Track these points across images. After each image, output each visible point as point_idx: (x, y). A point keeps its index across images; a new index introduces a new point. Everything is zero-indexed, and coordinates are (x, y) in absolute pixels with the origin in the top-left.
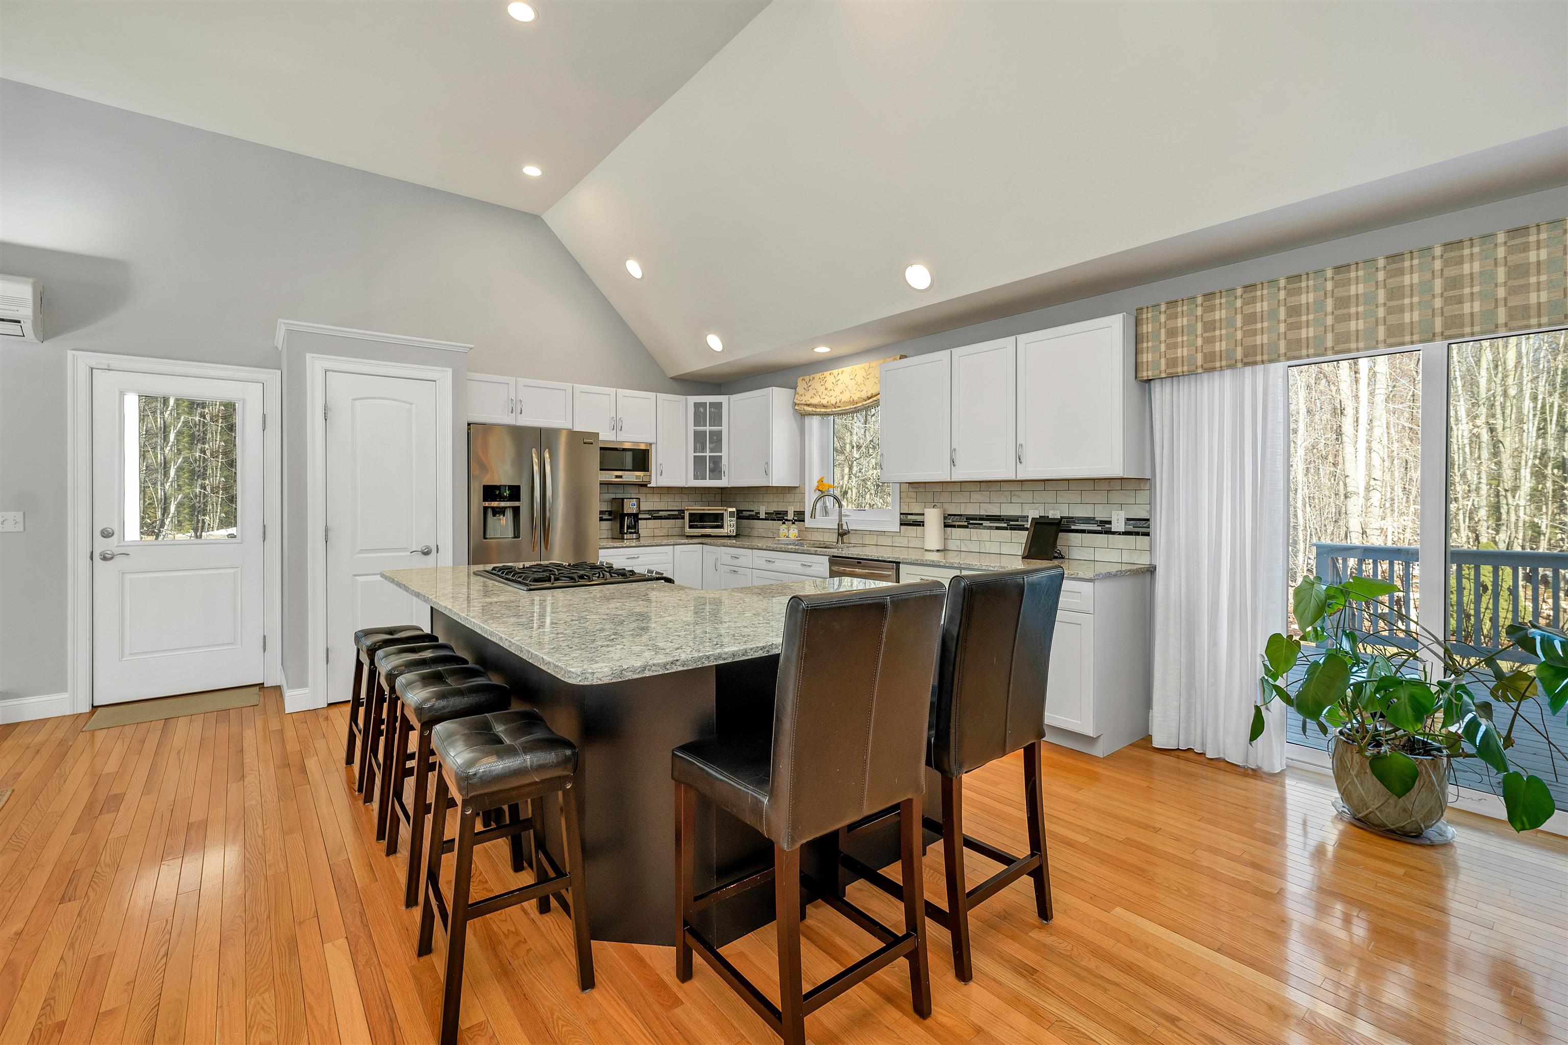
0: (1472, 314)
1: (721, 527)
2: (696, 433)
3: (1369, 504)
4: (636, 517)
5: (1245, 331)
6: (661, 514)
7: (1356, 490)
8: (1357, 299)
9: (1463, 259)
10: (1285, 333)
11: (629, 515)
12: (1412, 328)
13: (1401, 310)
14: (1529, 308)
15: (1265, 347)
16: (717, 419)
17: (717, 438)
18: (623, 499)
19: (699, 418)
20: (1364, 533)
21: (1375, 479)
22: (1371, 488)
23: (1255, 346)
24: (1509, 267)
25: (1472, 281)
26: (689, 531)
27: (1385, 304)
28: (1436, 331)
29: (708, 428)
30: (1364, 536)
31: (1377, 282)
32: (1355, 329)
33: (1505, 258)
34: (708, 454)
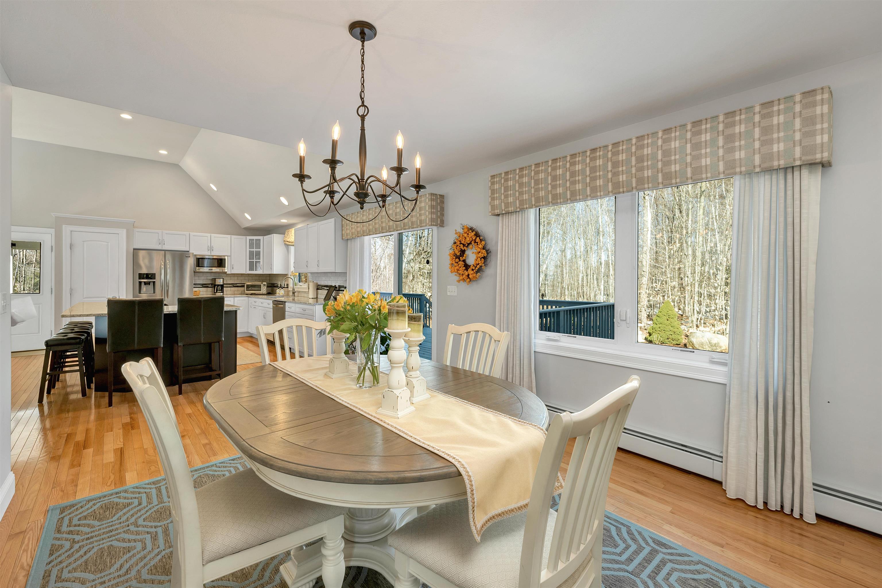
1: (260, 290)
2: (250, 251)
4: (222, 286)
6: (238, 285)
11: (218, 285)
16: (258, 246)
17: (258, 254)
18: (215, 279)
19: (251, 246)
26: (247, 292)
29: (254, 250)
34: (255, 260)
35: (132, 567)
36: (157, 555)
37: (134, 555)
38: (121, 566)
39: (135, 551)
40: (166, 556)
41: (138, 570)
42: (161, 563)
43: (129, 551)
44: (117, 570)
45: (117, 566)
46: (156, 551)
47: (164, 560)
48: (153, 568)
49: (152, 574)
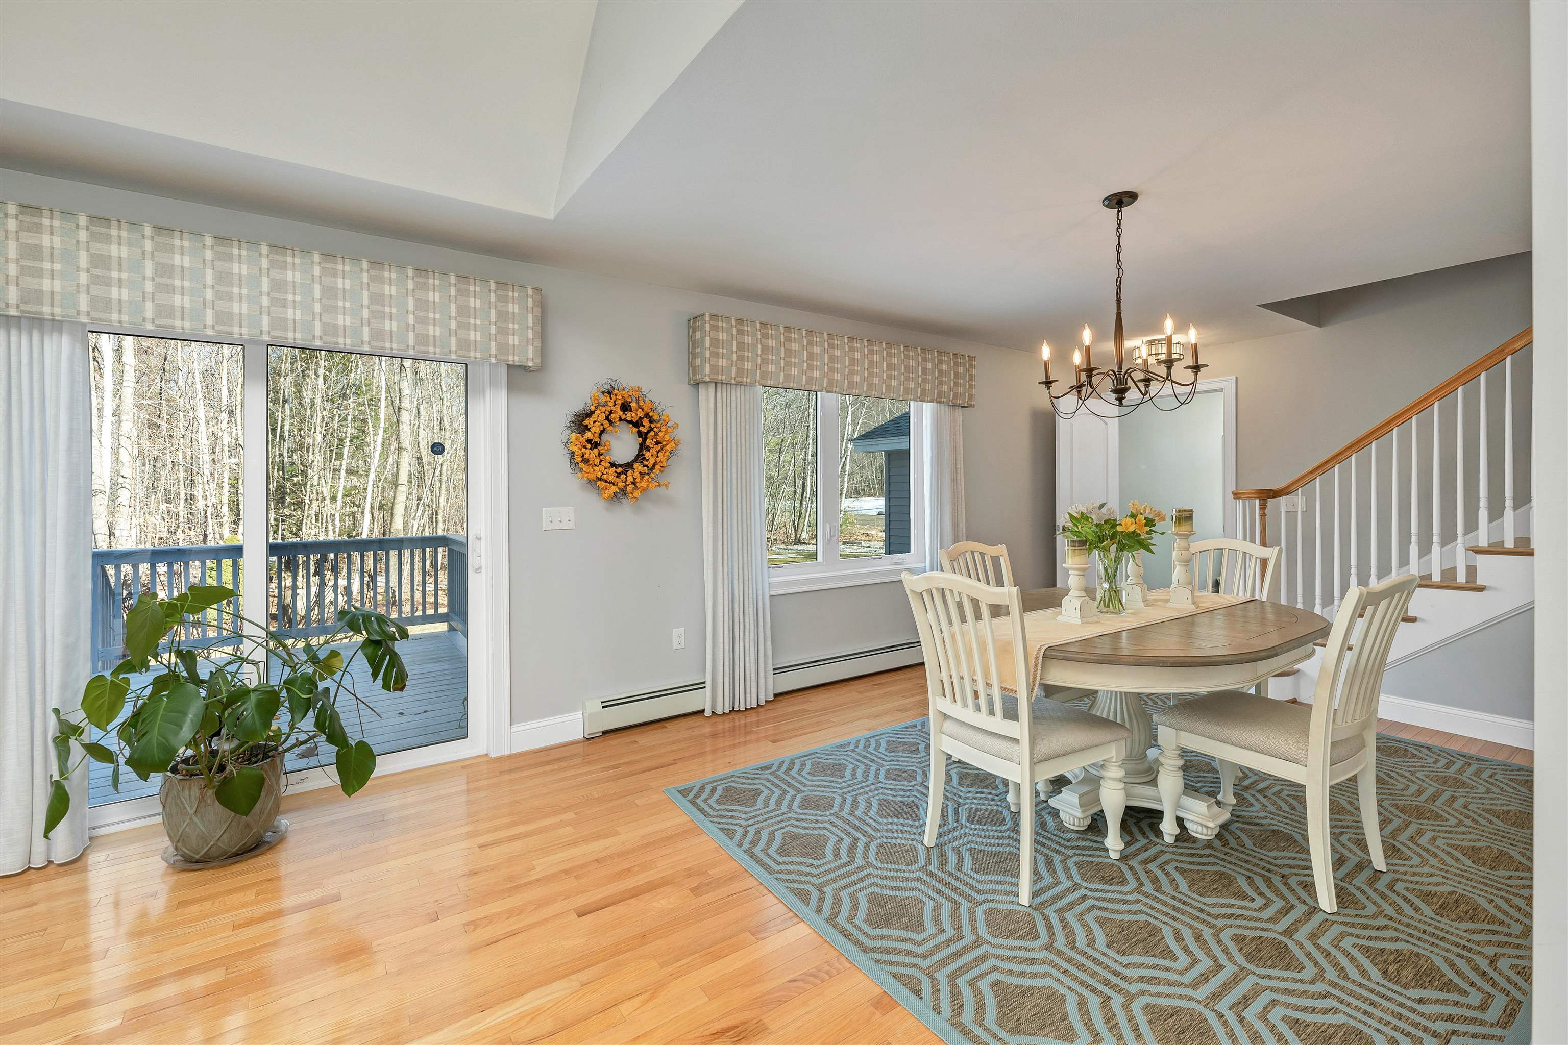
0: (294, 321)
3: (117, 503)
5: (23, 267)
7: (102, 488)
8: (183, 272)
9: (286, 266)
10: (88, 286)
12: (241, 320)
13: (230, 297)
14: (337, 328)
15: (57, 298)
20: (111, 534)
21: (123, 477)
22: (120, 486)
23: (41, 291)
24: (323, 286)
25: (294, 290)
27: (213, 287)
28: (264, 329)
30: (112, 537)
31: (204, 260)
32: (180, 305)
33: (320, 277)
35: (1314, 995)
36: (1270, 977)
37: (1297, 1008)
38: (1326, 1011)
39: (1290, 1013)
40: (1262, 963)
41: (1310, 983)
42: (1277, 964)
43: (1297, 1022)
44: (1335, 1011)
45: (1329, 1019)
46: (1265, 983)
47: (1269, 963)
48: (1293, 968)
49: (1301, 963)
